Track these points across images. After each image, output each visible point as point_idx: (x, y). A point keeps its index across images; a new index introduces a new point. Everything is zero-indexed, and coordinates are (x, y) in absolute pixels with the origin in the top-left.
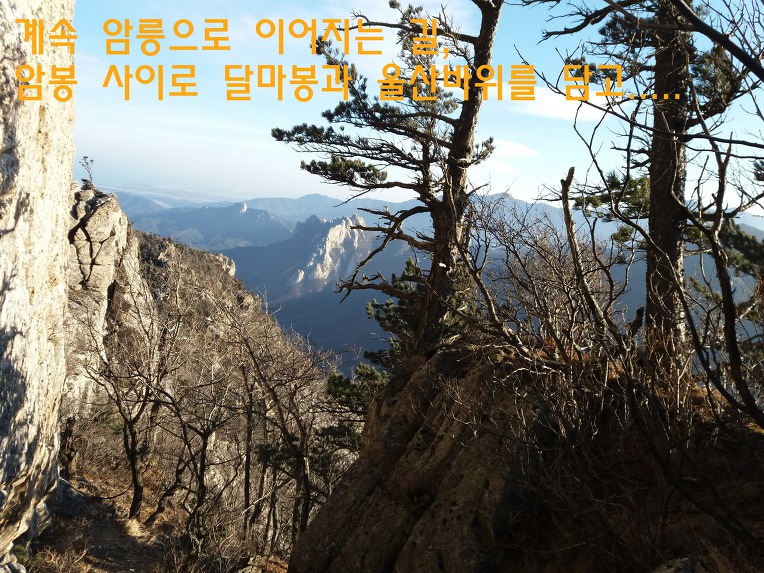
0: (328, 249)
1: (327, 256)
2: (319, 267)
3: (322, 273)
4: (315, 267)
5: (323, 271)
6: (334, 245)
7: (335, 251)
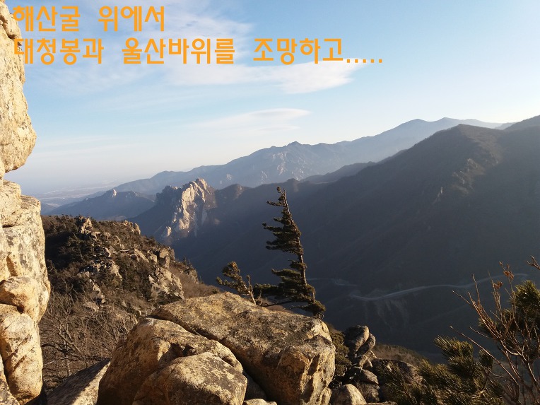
0: (185, 207)
1: (185, 212)
2: (181, 221)
3: (184, 225)
4: (178, 221)
5: (185, 223)
6: (188, 203)
7: (190, 208)
